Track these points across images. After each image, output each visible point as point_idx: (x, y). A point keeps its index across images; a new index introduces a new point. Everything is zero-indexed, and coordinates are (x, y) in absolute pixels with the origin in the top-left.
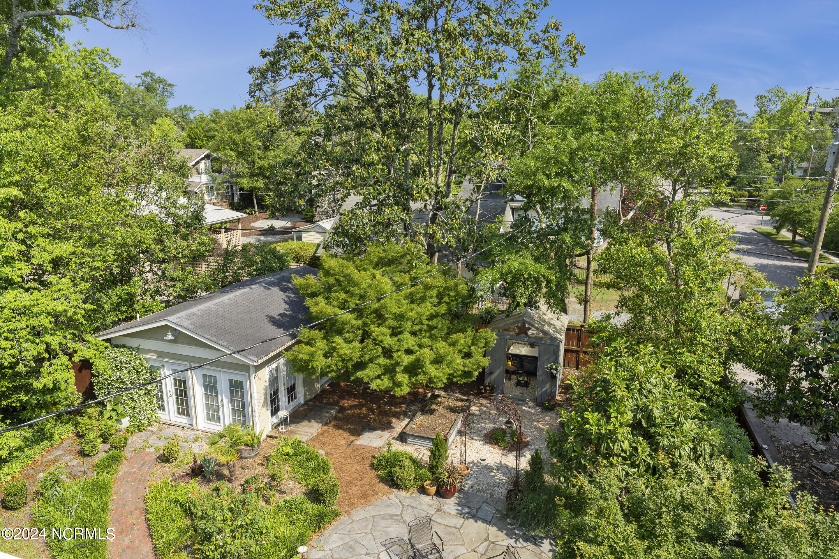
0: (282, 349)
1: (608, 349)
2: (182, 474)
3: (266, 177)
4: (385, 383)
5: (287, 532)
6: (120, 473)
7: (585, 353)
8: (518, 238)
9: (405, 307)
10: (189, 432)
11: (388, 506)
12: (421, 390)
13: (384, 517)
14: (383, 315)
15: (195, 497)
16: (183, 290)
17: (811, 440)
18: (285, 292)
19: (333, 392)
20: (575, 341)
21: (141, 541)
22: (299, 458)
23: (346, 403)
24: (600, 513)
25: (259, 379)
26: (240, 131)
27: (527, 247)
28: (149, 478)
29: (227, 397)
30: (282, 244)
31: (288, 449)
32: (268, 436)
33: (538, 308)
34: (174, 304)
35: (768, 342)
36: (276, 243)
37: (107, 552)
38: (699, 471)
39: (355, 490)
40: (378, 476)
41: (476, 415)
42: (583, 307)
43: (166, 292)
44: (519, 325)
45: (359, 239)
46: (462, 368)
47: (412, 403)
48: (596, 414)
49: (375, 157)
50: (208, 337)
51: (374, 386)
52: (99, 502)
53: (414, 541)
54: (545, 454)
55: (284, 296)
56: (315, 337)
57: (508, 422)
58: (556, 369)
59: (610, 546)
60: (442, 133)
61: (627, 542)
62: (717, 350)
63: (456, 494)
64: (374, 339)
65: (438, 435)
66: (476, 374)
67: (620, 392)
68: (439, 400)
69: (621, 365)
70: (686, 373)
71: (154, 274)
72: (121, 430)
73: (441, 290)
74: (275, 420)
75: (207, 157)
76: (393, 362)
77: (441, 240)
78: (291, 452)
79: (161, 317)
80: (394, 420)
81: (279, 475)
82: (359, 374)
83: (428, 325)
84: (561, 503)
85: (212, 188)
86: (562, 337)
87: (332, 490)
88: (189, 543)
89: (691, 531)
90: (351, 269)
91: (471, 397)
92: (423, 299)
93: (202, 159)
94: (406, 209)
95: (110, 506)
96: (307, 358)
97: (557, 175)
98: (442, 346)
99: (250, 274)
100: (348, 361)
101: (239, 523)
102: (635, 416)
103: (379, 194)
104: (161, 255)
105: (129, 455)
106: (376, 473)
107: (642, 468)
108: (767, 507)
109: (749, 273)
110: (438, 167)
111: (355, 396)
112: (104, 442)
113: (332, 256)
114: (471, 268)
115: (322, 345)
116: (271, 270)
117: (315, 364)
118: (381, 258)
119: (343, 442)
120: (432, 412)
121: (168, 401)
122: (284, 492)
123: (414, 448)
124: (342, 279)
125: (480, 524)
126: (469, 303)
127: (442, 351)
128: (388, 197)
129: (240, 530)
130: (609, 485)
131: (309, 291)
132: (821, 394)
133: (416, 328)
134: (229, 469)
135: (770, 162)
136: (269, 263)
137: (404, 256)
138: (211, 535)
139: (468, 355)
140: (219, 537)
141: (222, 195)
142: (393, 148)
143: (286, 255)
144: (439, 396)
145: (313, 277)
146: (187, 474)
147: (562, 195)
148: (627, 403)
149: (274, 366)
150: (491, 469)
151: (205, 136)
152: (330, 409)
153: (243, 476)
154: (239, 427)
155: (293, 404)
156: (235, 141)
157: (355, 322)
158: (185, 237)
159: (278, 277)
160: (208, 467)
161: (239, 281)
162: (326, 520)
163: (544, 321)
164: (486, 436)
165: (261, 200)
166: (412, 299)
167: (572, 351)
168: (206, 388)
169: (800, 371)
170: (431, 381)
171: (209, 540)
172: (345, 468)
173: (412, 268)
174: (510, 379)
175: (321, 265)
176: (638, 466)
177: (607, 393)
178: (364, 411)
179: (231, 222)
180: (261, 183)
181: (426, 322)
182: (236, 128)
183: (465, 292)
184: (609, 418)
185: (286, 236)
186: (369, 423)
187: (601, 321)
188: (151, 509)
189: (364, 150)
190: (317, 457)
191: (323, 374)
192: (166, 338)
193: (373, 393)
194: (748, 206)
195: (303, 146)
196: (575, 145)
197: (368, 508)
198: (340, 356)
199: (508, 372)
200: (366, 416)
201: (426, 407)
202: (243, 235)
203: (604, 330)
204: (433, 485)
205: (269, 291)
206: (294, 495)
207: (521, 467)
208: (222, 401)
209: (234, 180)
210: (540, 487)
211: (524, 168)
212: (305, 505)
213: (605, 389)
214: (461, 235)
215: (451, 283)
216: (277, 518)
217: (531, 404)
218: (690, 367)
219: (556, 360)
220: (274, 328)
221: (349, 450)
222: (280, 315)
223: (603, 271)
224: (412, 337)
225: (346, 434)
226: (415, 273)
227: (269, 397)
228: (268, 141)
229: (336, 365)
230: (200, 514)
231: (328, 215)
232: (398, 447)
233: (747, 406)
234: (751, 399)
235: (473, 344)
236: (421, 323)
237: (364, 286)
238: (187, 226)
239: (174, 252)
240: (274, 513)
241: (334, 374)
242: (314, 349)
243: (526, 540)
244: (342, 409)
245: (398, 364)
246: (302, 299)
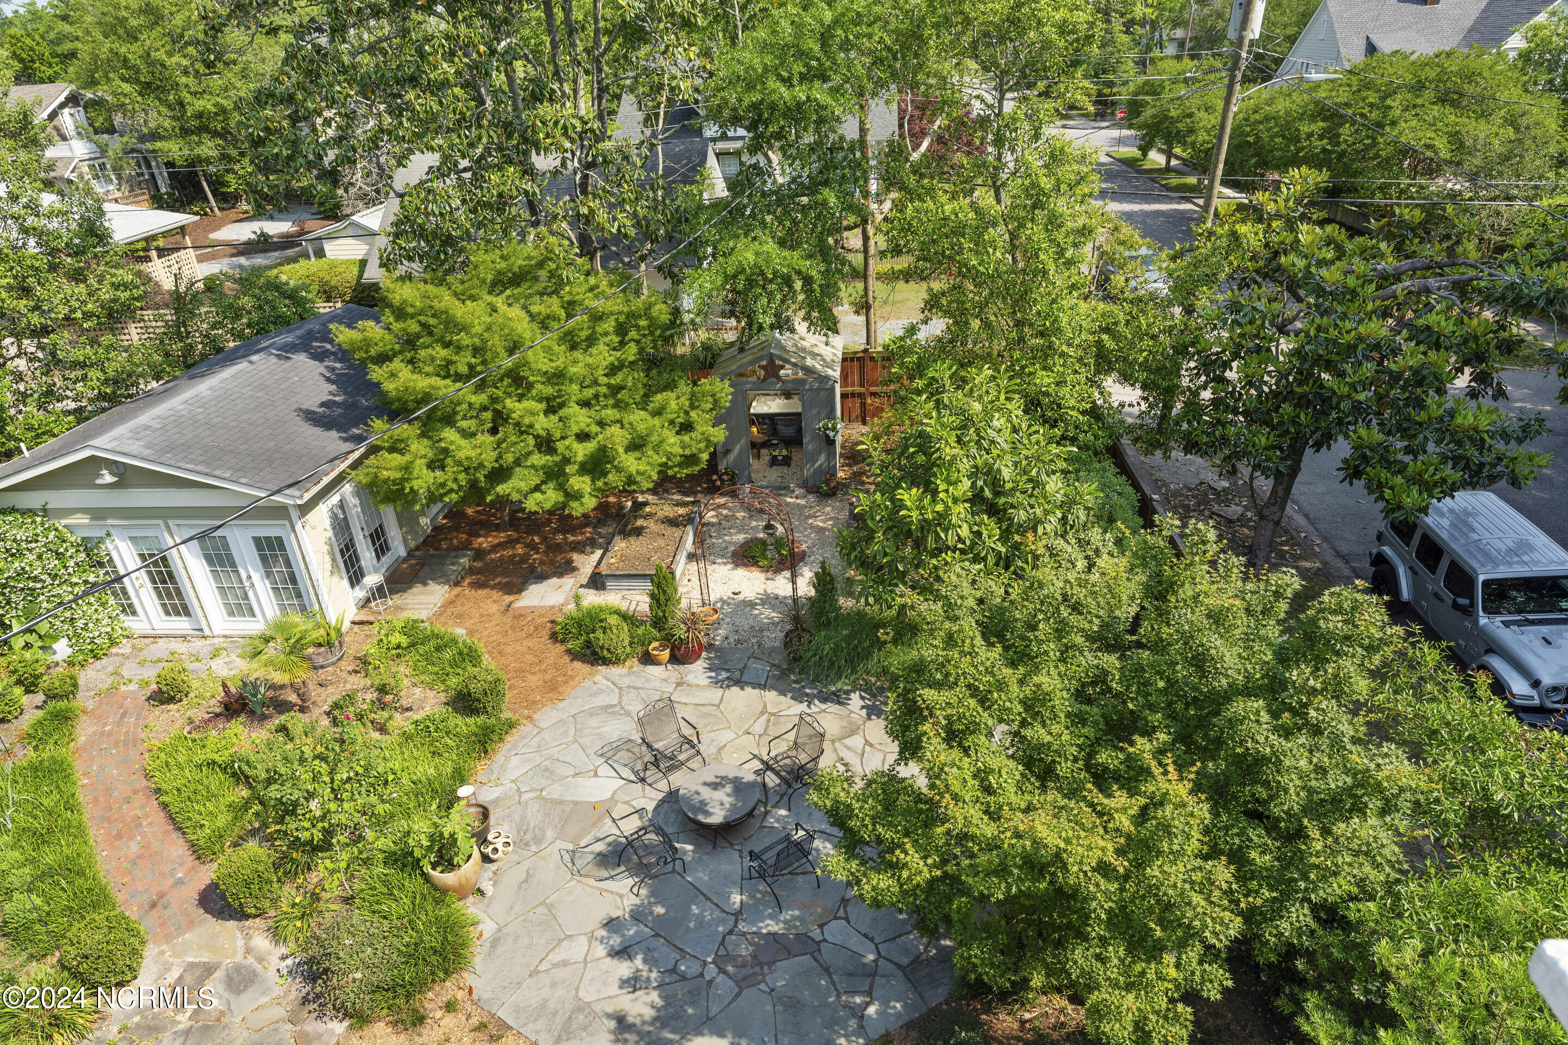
0: (343, 466)
1: (919, 383)
2: (207, 716)
3: (215, 134)
4: (550, 497)
5: (431, 771)
6: (82, 739)
7: (874, 394)
8: (745, 207)
9: (562, 359)
10: (198, 643)
11: (596, 694)
12: (612, 499)
13: (592, 713)
14: (523, 378)
15: (246, 750)
16: (106, 382)
17: (1211, 476)
18: (321, 361)
19: (456, 528)
20: (856, 378)
21: (162, 842)
22: (422, 649)
23: (483, 542)
24: (950, 641)
25: (313, 528)
26: (133, 37)
27: (763, 224)
28: (143, 735)
29: (257, 571)
30: (286, 268)
31: (397, 638)
32: (354, 623)
33: (793, 331)
34: (95, 413)
35: (1154, 337)
36: (275, 266)
37: (101, 875)
38: (1069, 549)
39: (534, 680)
40: (569, 652)
41: (713, 525)
42: (862, 318)
43: (68, 393)
44: (764, 363)
45: (449, 241)
46: (681, 451)
47: (600, 522)
48: (914, 490)
49: (448, 68)
50: (190, 466)
51: (531, 504)
52: (55, 796)
53: (649, 739)
54: (836, 566)
55: (322, 369)
56: (405, 435)
57: (769, 527)
58: (834, 428)
59: (969, 686)
60: (570, 10)
61: (993, 675)
62: (1080, 360)
63: (704, 654)
64: (518, 424)
65: (659, 568)
66: (705, 456)
67: (949, 450)
68: (648, 509)
69: (945, 407)
70: (1039, 404)
71: (31, 360)
72: (57, 664)
73: (622, 318)
74: (360, 593)
75: (73, 100)
76: (557, 459)
77: (607, 225)
78: (404, 641)
79: (75, 442)
80: (575, 556)
81: (393, 683)
82: (501, 489)
83: (609, 386)
84: (889, 638)
85: (103, 167)
86: (836, 373)
87: (495, 689)
88: (257, 825)
89: (1079, 640)
90: (445, 299)
91: (699, 496)
92: (591, 341)
93: (62, 106)
94: (528, 171)
95: (81, 797)
96: (398, 475)
97: (803, 78)
98: (639, 419)
99: (238, 335)
100: (476, 469)
101: (345, 776)
102: (974, 484)
103: (472, 145)
104: (36, 319)
105: (90, 705)
106: (563, 648)
107: (991, 560)
108: (1183, 585)
109: (1116, 229)
110: (575, 81)
111: (498, 528)
112: (28, 691)
113: (402, 279)
114: (668, 272)
115: (420, 448)
116: (283, 322)
117: (416, 484)
118: (500, 273)
119: (494, 608)
120: (638, 532)
121: (138, 595)
122: (409, 709)
123: (619, 596)
124: (432, 321)
125: (750, 692)
126: (672, 336)
127: (641, 427)
128: (487, 150)
129: (348, 786)
130: (962, 598)
131: (373, 352)
132: (1228, 406)
133: (589, 393)
134: (296, 691)
135: (1127, 32)
136: (274, 308)
137: (541, 265)
138: (295, 804)
139: (687, 427)
140: (314, 805)
141: (130, 179)
142: (482, 48)
143: (305, 287)
144: (646, 504)
145: (371, 323)
146: (217, 715)
147: (814, 117)
148: (961, 466)
149: (335, 499)
150: (752, 605)
151: (54, 55)
152: (457, 557)
153: (324, 699)
154: (296, 618)
155: (387, 560)
156: (126, 60)
157: (473, 398)
158: (77, 276)
159: (299, 332)
160: (255, 696)
161: (219, 350)
162: (495, 738)
163: (804, 350)
164: (734, 554)
165: (217, 184)
166: (572, 342)
167: (853, 395)
168: (209, 560)
169: (1198, 375)
170: (630, 481)
171: (293, 813)
172: (508, 649)
173: (561, 284)
174: (758, 456)
175: (383, 299)
176: (984, 559)
177: (929, 455)
178: (520, 550)
179: (165, 234)
180: (208, 148)
181: (603, 380)
182: (121, 31)
183: (665, 318)
184: (935, 493)
185: (290, 252)
186: (532, 569)
187: (901, 339)
188: (164, 786)
189: (422, 55)
190: (454, 641)
191: (433, 498)
192: (99, 481)
193: (529, 518)
194: (1096, 115)
195: (290, 57)
196: (828, 16)
197: (561, 704)
198: (459, 463)
199: (755, 446)
200: (524, 559)
201: (626, 525)
202: (200, 259)
203: (907, 351)
204: (664, 647)
205: (289, 363)
206: (428, 710)
207: (800, 593)
208: (249, 577)
209: (149, 146)
210: (836, 618)
211: (741, 70)
212: (451, 723)
213: (922, 449)
214: (641, 212)
215: (638, 304)
216: (407, 753)
217: (798, 491)
218: (1047, 394)
219: (831, 415)
220: (318, 431)
221: (508, 619)
222: (323, 404)
223: (896, 251)
224: (584, 411)
225: (495, 594)
226: (570, 293)
227: (338, 556)
228: (209, 50)
229: (456, 480)
230: (264, 775)
231: (370, 201)
232: (592, 599)
233: (1125, 441)
234: (1130, 429)
235: (692, 407)
236: (596, 383)
237: (478, 329)
238: (78, 253)
239: (63, 311)
240: (400, 745)
241: (454, 497)
242: (408, 457)
243: (824, 700)
244: (479, 554)
245: (567, 461)
246: (362, 368)
